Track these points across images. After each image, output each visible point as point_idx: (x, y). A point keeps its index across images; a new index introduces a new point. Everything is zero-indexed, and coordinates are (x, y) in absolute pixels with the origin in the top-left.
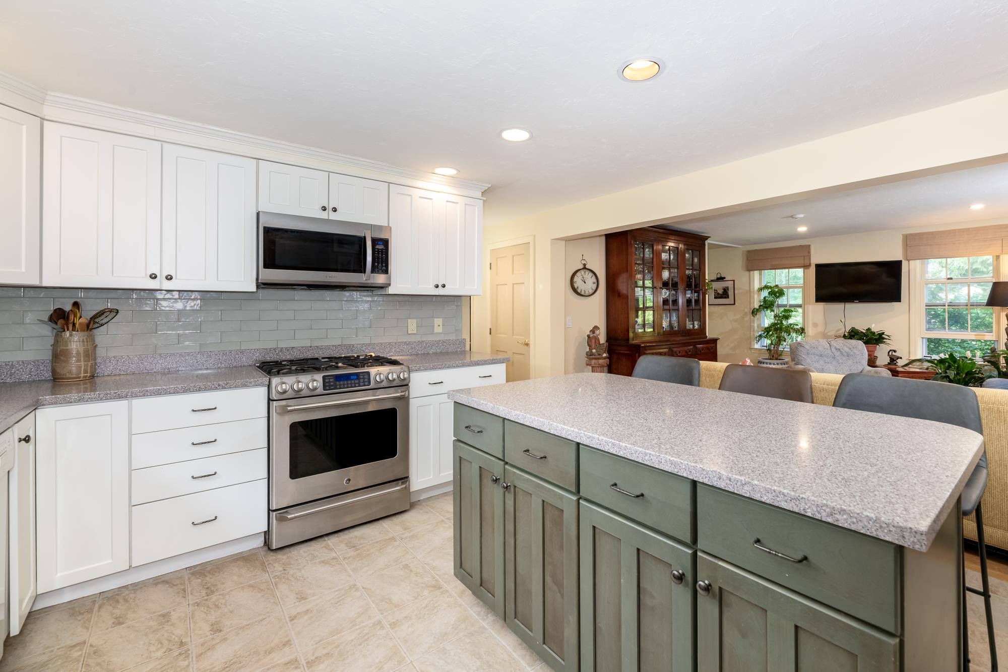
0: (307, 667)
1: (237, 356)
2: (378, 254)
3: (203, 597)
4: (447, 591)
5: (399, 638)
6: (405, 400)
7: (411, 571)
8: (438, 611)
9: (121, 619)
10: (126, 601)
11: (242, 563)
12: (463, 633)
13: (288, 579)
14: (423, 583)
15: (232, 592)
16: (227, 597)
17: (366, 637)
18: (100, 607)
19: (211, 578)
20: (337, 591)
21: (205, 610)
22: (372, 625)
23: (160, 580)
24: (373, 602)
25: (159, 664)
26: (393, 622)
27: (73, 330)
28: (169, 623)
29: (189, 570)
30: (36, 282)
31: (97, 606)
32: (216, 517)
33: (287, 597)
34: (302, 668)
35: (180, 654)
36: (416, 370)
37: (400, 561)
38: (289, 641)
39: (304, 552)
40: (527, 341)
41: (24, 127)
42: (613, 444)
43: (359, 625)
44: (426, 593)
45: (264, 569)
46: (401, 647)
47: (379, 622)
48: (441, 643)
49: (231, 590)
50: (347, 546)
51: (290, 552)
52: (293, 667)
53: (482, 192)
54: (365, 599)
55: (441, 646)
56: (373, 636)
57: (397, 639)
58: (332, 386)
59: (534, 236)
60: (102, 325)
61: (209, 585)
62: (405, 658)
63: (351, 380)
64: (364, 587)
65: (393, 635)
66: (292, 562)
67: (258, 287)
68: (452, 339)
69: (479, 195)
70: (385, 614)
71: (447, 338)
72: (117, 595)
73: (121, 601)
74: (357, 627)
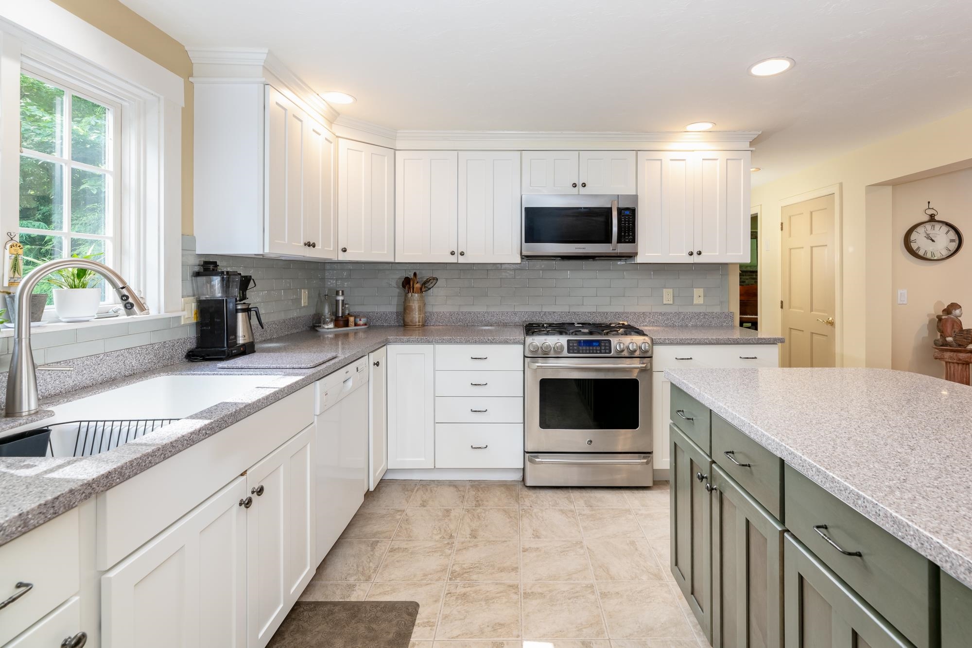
0: (523, 596)
1: (512, 317)
2: (625, 224)
3: (473, 507)
4: (668, 586)
5: (605, 610)
6: (647, 371)
7: (636, 549)
8: (651, 602)
9: (425, 503)
10: (431, 491)
11: (504, 490)
12: (670, 638)
13: (531, 515)
14: (644, 567)
15: (491, 511)
16: (487, 512)
17: (577, 594)
18: (417, 490)
19: (481, 494)
20: (565, 541)
21: (471, 518)
22: (585, 585)
23: (452, 484)
24: (592, 565)
25: (435, 545)
26: (605, 593)
27: (413, 292)
28: (449, 518)
29: (471, 483)
30: (392, 260)
31: (416, 489)
32: (487, 446)
33: (526, 531)
34: (520, 596)
35: (448, 544)
36: (661, 343)
37: (628, 535)
38: (517, 568)
39: (550, 496)
40: (830, 319)
41: (386, 158)
42: (818, 471)
43: (574, 580)
44: (644, 578)
45: (517, 501)
46: (604, 620)
47: (592, 586)
48: (644, 636)
49: (491, 509)
50: (586, 504)
51: (540, 493)
52: (514, 591)
53: (750, 142)
54: (586, 559)
55: (643, 639)
56: (583, 596)
57: (603, 610)
58: (576, 350)
59: (841, 185)
60: (430, 289)
61: (479, 499)
62: (604, 631)
63: (593, 346)
64: (588, 547)
65: (600, 604)
66: (539, 502)
67: (522, 258)
68: (715, 311)
69: (746, 145)
70: (599, 581)
71: (709, 310)
72: (428, 485)
73: (429, 491)
74: (572, 582)
